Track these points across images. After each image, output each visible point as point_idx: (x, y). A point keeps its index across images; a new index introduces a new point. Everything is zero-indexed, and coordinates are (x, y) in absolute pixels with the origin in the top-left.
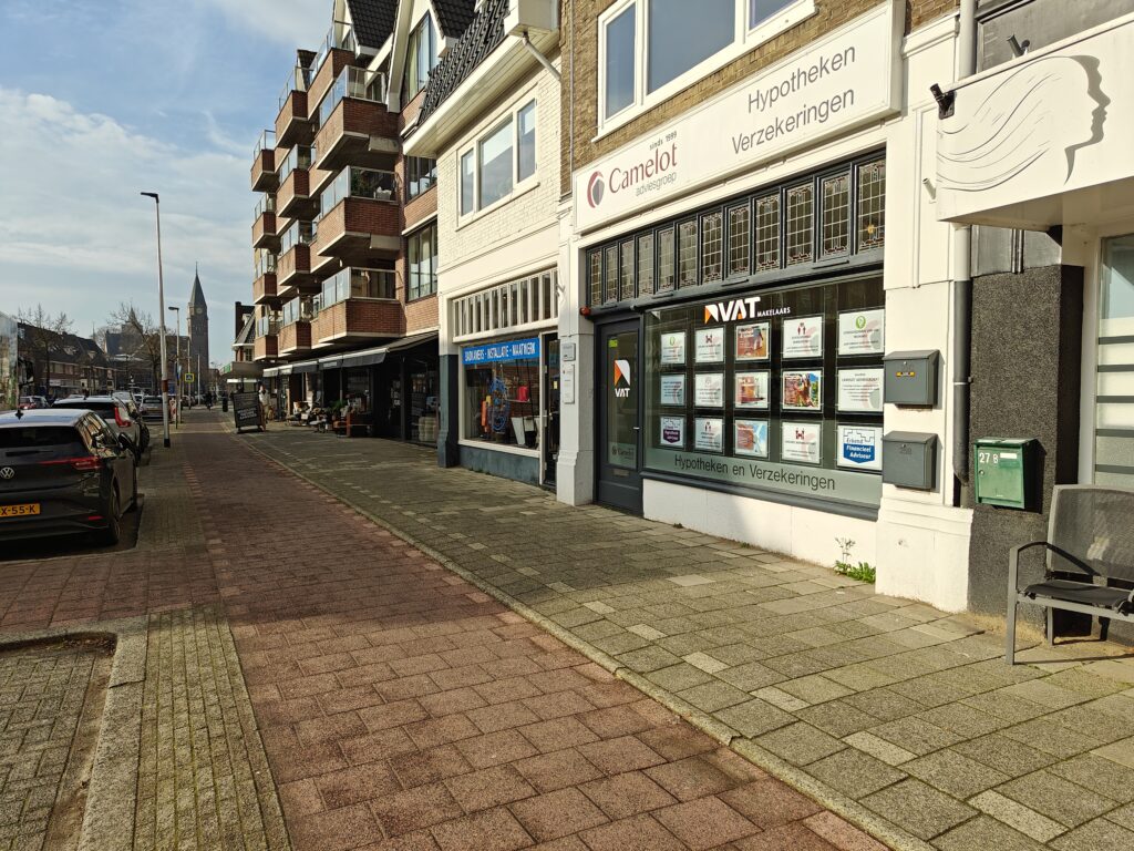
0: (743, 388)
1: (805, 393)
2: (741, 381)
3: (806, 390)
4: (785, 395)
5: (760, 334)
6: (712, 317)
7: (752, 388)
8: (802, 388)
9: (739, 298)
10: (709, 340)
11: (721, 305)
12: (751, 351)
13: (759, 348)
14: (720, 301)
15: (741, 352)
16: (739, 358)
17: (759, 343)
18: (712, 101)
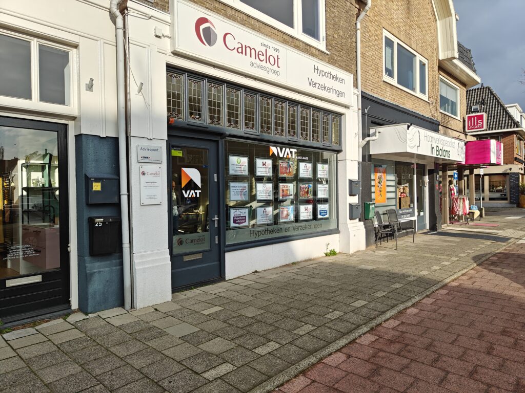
0: (283, 190)
1: (307, 192)
2: (282, 187)
3: (308, 191)
4: (301, 193)
5: (290, 166)
6: (273, 153)
7: (287, 190)
8: (306, 190)
9: (288, 147)
10: (264, 164)
11: (279, 148)
12: (286, 173)
13: (289, 172)
14: (278, 146)
15: (282, 173)
16: (281, 175)
17: (289, 170)
18: (295, 50)
